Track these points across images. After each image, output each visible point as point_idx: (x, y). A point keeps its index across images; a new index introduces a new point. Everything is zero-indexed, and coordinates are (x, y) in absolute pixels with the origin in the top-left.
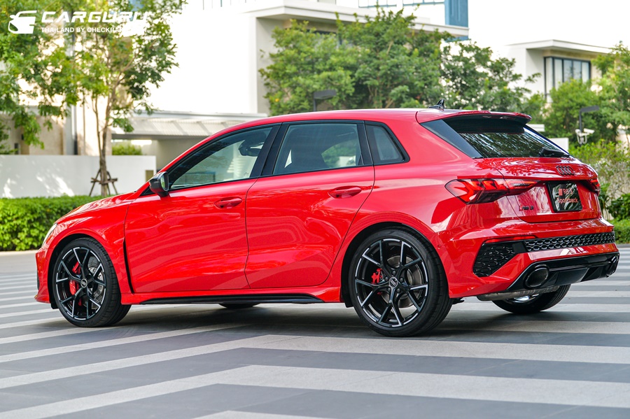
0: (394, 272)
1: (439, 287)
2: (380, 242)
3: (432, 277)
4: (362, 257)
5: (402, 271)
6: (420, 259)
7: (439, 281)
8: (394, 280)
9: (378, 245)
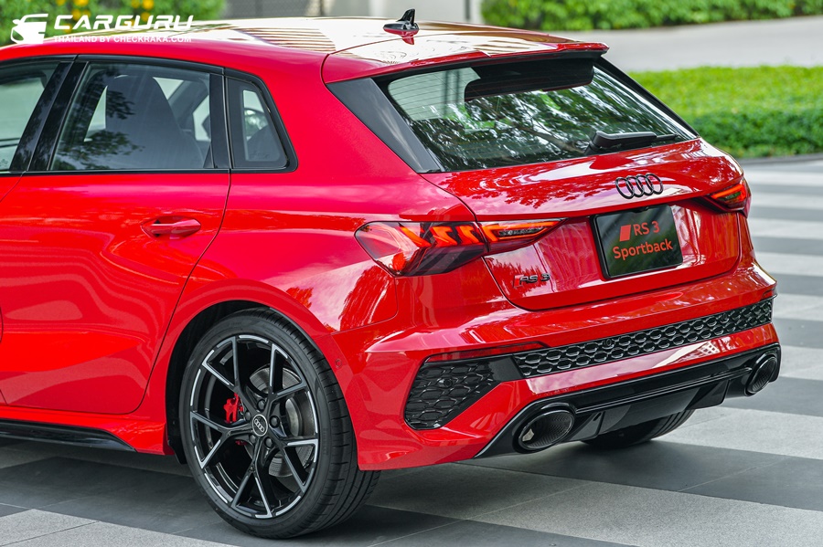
0: (262, 403)
1: (341, 447)
2: (233, 339)
3: (325, 425)
4: (201, 367)
5: (273, 406)
6: (304, 384)
7: (340, 434)
8: (261, 420)
9: (230, 347)
